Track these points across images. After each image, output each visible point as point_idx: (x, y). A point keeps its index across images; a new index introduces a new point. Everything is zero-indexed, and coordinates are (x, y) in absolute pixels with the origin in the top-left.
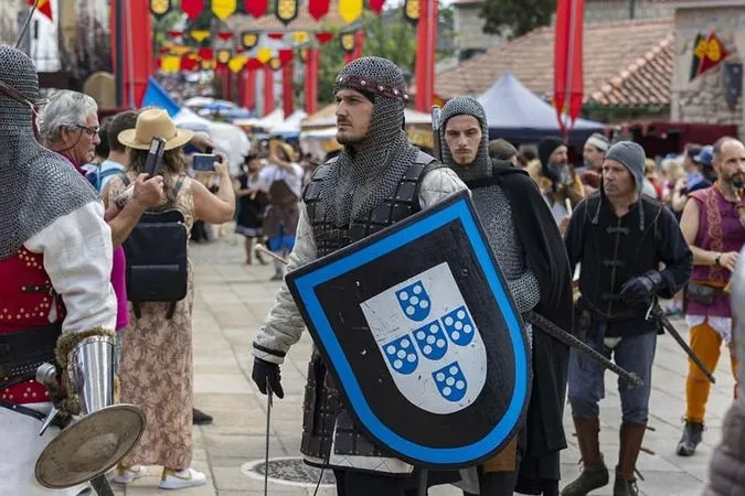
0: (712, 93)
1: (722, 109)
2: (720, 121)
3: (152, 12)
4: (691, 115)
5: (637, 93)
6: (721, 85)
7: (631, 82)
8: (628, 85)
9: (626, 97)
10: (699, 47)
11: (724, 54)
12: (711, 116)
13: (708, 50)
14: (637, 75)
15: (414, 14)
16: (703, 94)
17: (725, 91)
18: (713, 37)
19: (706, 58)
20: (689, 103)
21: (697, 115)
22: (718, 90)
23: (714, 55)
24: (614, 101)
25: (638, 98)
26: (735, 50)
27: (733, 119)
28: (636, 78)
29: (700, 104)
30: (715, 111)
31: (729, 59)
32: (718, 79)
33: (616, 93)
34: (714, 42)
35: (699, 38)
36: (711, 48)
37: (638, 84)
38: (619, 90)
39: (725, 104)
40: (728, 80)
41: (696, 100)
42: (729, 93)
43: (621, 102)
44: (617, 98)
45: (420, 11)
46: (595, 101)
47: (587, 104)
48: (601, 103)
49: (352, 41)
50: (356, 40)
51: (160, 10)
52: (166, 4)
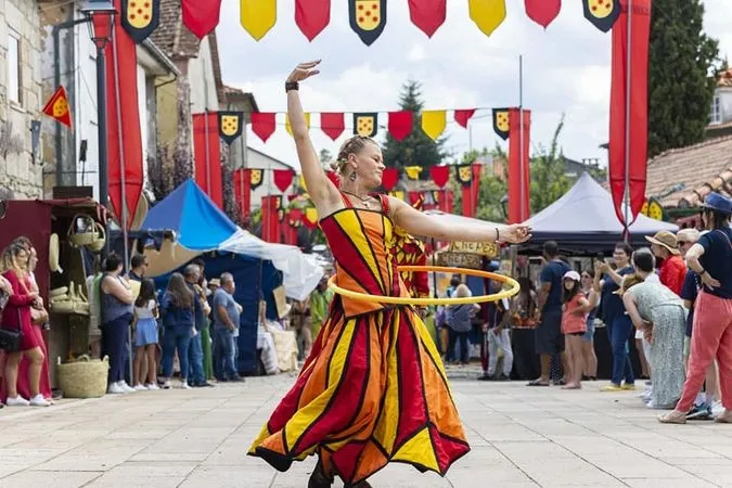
3: (221, 134)
8: (730, 187)
15: (504, 127)
45: (509, 124)
46: (688, 203)
47: (679, 207)
48: (695, 206)
49: (469, 172)
50: (472, 170)
51: (229, 131)
52: (236, 124)
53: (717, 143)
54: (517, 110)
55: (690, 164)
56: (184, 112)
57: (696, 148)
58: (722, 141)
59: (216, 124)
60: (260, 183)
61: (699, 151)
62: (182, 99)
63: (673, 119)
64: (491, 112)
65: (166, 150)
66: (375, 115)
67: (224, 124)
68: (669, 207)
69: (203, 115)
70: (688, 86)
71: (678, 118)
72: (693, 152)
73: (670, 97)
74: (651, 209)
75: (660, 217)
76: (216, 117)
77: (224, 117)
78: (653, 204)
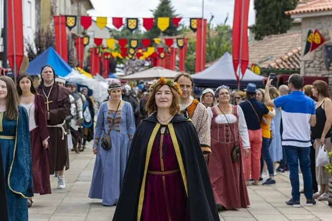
0: (319, 61)
1: (324, 69)
2: (323, 75)
3: (67, 26)
4: (310, 73)
5: (295, 63)
6: (323, 57)
7: (293, 58)
8: (291, 59)
9: (289, 65)
10: (310, 37)
11: (323, 40)
12: (319, 73)
13: (314, 38)
14: (297, 54)
15: (195, 27)
16: (315, 62)
17: (325, 60)
18: (316, 31)
19: (314, 43)
20: (309, 66)
21: (312, 73)
22: (322, 60)
23: (317, 40)
24: (282, 67)
25: (295, 66)
26: (329, 39)
27: (329, 74)
28: (296, 56)
29: (313, 67)
30: (321, 70)
31: (326, 43)
32: (322, 54)
33: (284, 63)
34: (317, 34)
35: (310, 32)
36: (316, 37)
37: (296, 59)
38: (286, 62)
39: (325, 67)
40: (326, 54)
41: (312, 65)
42: (326, 61)
43: (285, 67)
44: (284, 66)
45: (197, 25)
46: (271, 67)
47: (268, 69)
48: (275, 68)
49: (183, 42)
50: (184, 41)
51: (71, 24)
52: (74, 21)
53: (292, 34)
54: (201, 19)
55: (278, 44)
56: (53, 10)
57: (283, 36)
58: (294, 34)
59: (64, 21)
60: (88, 44)
61: (284, 37)
62: (52, 5)
63: (277, 18)
64: (189, 19)
65: (43, 30)
66: (137, 19)
67: (68, 21)
68: (264, 68)
69: (59, 17)
70: (284, 4)
71: (279, 18)
72: (281, 38)
73: (276, 8)
74: (256, 69)
75: (259, 73)
76: (64, 18)
77: (68, 18)
78: (256, 67)
